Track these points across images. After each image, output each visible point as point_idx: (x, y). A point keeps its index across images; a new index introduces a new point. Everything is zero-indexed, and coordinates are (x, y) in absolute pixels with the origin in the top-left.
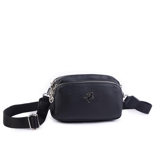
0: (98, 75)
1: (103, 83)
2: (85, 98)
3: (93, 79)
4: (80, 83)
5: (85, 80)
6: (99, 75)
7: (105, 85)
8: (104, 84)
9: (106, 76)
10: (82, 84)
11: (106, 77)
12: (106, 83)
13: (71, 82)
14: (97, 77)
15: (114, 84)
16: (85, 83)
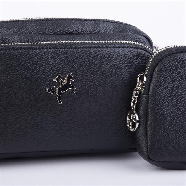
0: (86, 20)
1: (104, 46)
2: (48, 91)
3: (72, 34)
4: (31, 48)
5: (48, 35)
6: (90, 20)
7: (110, 50)
8: (107, 47)
9: (112, 22)
10: (39, 49)
11: (112, 26)
12: (113, 46)
13: (6, 43)
14: (86, 28)
15: (137, 47)
16: (47, 47)
